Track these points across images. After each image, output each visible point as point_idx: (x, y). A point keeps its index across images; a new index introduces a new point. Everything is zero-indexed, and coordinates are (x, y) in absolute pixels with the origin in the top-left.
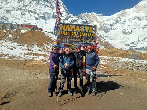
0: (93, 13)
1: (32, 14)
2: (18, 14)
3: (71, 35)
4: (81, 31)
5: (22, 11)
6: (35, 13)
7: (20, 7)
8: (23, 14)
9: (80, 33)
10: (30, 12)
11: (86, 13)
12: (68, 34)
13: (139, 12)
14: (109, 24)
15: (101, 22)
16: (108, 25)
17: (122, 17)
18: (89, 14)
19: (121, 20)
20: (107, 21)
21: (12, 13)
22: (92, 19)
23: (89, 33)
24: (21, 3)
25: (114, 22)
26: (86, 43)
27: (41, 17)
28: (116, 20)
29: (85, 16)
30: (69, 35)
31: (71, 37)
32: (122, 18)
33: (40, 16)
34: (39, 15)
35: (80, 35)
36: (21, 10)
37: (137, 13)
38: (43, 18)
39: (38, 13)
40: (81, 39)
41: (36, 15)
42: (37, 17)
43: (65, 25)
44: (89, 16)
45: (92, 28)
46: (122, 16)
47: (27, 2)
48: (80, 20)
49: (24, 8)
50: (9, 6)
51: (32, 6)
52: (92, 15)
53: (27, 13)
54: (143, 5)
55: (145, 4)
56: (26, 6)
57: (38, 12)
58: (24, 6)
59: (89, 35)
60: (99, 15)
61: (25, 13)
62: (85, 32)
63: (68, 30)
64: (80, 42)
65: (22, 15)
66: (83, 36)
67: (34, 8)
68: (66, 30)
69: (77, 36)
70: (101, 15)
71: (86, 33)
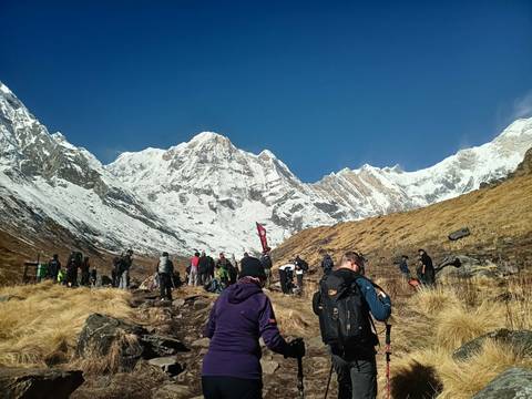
0: (368, 167)
1: (203, 196)
2: (173, 201)
5: (181, 191)
6: (209, 192)
7: (175, 183)
8: (183, 199)
10: (197, 191)
11: (346, 171)
13: (508, 156)
14: (423, 194)
15: (392, 191)
16: (420, 197)
17: (462, 171)
19: (459, 180)
20: (416, 185)
21: (161, 198)
22: (367, 185)
24: (177, 172)
25: (439, 186)
27: (223, 202)
28: (444, 182)
29: (343, 179)
32: (461, 175)
33: (220, 199)
34: (217, 197)
36: (177, 188)
37: (504, 159)
38: (229, 204)
39: (216, 193)
41: (212, 198)
42: (215, 205)
44: (356, 177)
46: (462, 167)
47: (190, 168)
49: (184, 183)
50: (151, 181)
51: (202, 178)
52: (364, 174)
53: (191, 196)
54: (518, 135)
55: (523, 131)
56: (188, 179)
57: (216, 190)
58: (185, 178)
60: (388, 171)
61: (188, 195)
65: (181, 201)
67: (207, 182)
70: (396, 170)
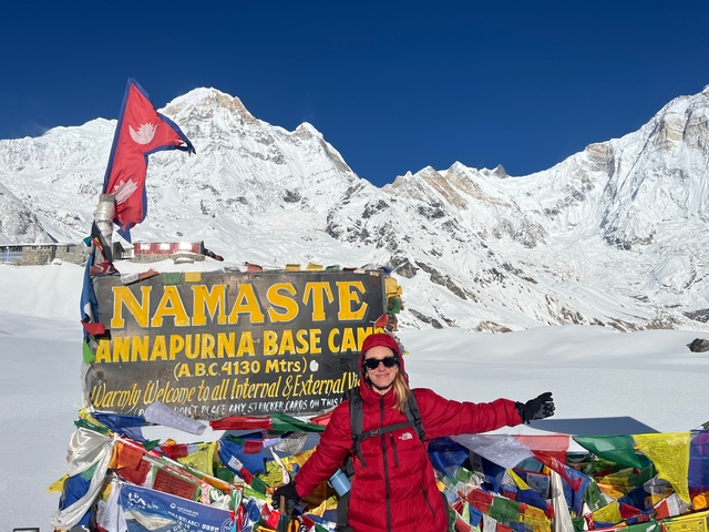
3: (199, 359)
4: (274, 317)
9: (267, 334)
10: (180, 184)
11: (428, 170)
12: (174, 351)
15: (499, 202)
16: (535, 212)
17: (595, 174)
18: (443, 173)
20: (529, 194)
22: (460, 192)
23: (336, 331)
25: (563, 195)
26: (314, 403)
27: (229, 203)
29: (425, 184)
30: (181, 357)
31: (200, 369)
32: (594, 180)
33: (224, 197)
34: (218, 194)
35: (267, 352)
39: (217, 187)
40: (271, 377)
41: (208, 195)
42: (213, 204)
43: (146, 290)
44: (443, 180)
45: (353, 289)
46: (595, 169)
48: (404, 199)
52: (454, 177)
59: (338, 341)
60: (487, 174)
62: (304, 321)
63: (169, 320)
64: (267, 400)
66: (287, 356)
68: (157, 322)
69: (246, 357)
70: (497, 173)
71: (313, 332)
